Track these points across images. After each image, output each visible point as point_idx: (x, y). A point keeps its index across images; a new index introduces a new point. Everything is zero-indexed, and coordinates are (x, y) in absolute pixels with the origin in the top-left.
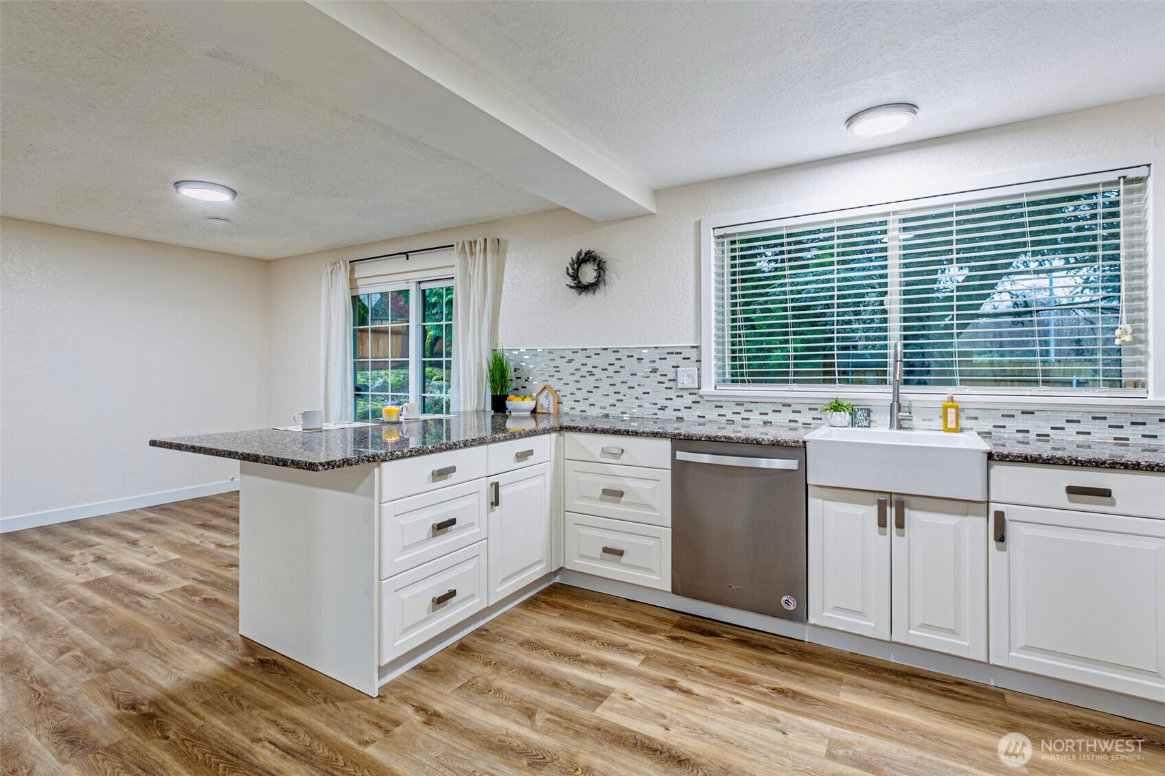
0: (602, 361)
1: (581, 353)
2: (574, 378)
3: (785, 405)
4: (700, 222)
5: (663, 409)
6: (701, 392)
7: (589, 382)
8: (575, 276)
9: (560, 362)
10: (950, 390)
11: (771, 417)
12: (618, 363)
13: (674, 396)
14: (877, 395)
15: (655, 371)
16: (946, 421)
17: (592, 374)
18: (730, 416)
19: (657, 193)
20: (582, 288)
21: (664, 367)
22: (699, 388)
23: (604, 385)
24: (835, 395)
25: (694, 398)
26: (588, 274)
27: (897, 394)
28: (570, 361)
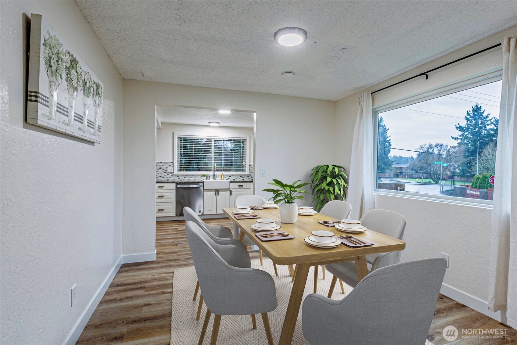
3: (193, 176)
4: (174, 133)
5: (163, 177)
6: (174, 173)
10: (222, 172)
11: (190, 179)
13: (166, 174)
14: (211, 173)
15: (161, 168)
16: (221, 178)
18: (181, 179)
19: (162, 123)
21: (164, 167)
22: (173, 172)
24: (204, 174)
25: (172, 175)
27: (214, 173)
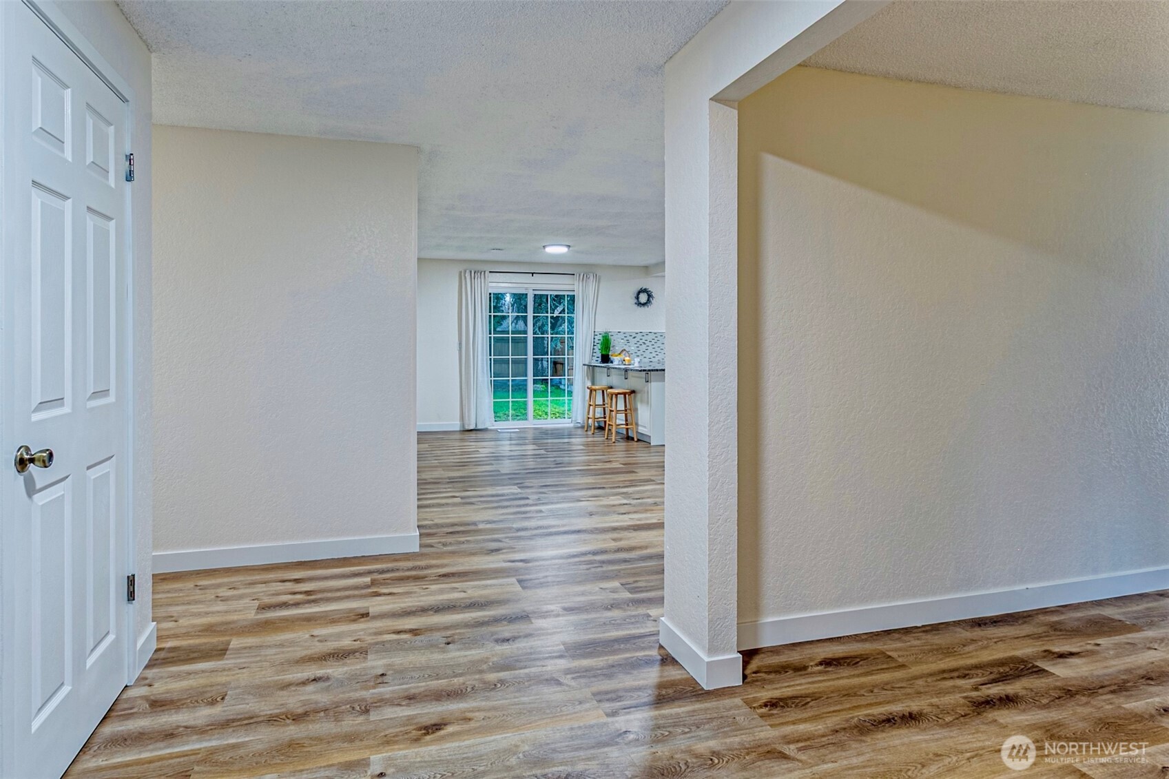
0: (650, 337)
1: (639, 334)
2: (636, 345)
7: (644, 347)
8: (637, 298)
9: (629, 338)
12: (656, 339)
17: (644, 343)
20: (640, 304)
23: (650, 349)
26: (643, 298)
28: (634, 338)
